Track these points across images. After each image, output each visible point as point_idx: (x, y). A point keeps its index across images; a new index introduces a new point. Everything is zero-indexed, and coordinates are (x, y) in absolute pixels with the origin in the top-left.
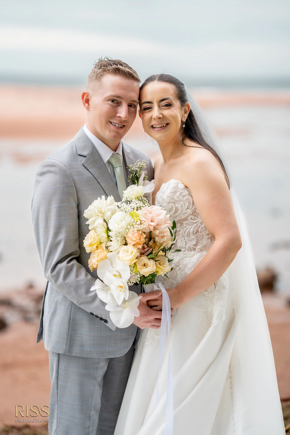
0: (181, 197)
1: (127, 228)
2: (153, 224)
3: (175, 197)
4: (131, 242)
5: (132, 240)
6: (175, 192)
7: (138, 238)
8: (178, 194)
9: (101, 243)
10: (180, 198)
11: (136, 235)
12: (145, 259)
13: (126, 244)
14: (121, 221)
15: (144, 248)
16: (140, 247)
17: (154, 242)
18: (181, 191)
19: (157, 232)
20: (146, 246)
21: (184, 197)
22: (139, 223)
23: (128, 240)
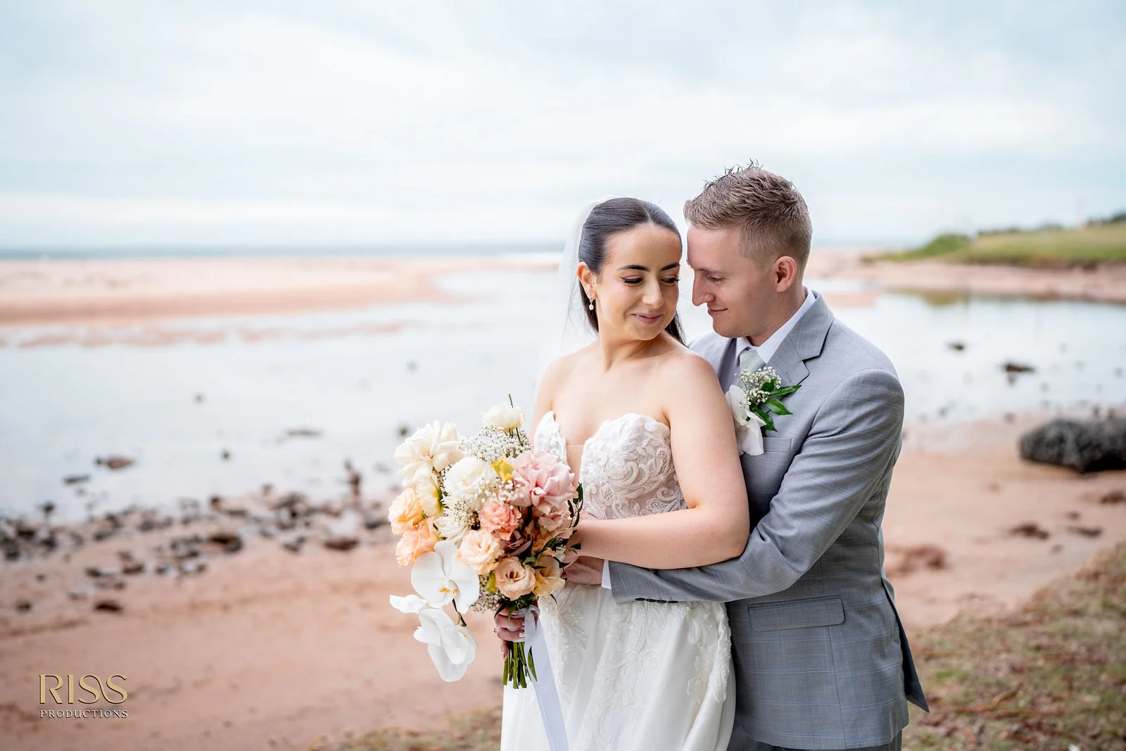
0: (650, 450)
1: (483, 496)
2: (540, 491)
3: (640, 450)
4: (489, 525)
5: (492, 522)
6: (639, 439)
7: (505, 517)
8: (645, 443)
9: (424, 517)
10: (648, 452)
11: (501, 510)
12: (514, 564)
13: (476, 527)
14: (473, 476)
15: (513, 539)
16: (507, 537)
17: (537, 528)
18: (652, 437)
19: (546, 510)
20: (518, 535)
21: (656, 448)
22: (510, 486)
23: (482, 519)
